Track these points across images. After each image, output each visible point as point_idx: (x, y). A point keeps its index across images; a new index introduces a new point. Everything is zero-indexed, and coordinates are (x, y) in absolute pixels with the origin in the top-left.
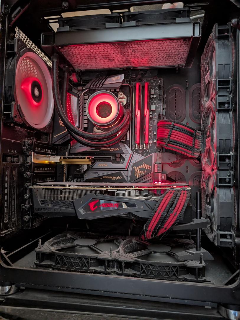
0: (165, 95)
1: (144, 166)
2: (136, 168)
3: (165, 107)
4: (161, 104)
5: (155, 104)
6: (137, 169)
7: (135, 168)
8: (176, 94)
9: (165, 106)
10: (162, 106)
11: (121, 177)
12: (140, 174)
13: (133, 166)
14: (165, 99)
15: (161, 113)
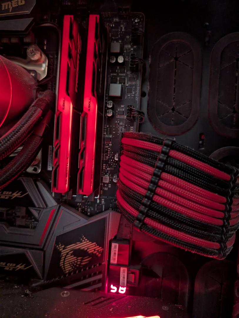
0: (150, 59)
1: (85, 245)
2: (64, 249)
3: (147, 88)
4: (138, 82)
5: (122, 82)
6: (66, 251)
7: (61, 247)
8: (176, 59)
9: (149, 87)
10: (138, 88)
11: (25, 267)
12: (73, 265)
13: (57, 243)
14: (148, 69)
15: (136, 108)
